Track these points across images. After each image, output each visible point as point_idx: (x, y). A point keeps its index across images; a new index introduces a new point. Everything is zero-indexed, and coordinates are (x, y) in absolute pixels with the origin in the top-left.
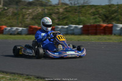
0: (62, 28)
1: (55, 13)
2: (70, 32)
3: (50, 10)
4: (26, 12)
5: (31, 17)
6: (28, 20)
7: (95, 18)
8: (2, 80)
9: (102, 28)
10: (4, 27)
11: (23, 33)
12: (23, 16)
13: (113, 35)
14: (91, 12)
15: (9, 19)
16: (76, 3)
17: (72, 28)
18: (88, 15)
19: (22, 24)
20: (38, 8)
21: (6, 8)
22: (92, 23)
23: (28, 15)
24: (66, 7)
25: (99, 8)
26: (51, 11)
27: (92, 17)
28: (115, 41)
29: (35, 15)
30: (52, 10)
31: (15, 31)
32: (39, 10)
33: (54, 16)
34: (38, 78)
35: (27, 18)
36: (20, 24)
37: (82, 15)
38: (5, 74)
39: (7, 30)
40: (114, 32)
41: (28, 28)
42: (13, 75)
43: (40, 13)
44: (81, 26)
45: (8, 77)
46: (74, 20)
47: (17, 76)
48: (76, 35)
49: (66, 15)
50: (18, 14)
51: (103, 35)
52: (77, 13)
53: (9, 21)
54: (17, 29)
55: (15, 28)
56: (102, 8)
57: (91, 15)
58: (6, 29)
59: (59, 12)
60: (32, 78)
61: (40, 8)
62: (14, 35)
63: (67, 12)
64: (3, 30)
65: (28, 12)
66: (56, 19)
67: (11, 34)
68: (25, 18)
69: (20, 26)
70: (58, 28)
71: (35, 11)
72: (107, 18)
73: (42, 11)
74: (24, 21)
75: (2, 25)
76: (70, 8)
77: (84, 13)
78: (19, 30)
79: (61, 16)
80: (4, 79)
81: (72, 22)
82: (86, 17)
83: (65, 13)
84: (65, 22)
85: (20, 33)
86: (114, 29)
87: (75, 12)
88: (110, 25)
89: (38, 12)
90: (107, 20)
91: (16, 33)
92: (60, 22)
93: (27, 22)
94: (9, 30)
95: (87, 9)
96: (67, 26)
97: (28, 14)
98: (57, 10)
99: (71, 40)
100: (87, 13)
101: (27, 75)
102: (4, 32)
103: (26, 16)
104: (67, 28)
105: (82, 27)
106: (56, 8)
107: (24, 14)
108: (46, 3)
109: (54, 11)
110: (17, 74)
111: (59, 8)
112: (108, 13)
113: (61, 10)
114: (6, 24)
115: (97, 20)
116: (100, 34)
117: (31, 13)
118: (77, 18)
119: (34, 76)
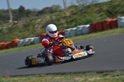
0: (71, 30)
1: (62, 18)
2: (78, 33)
3: (57, 16)
4: (35, 22)
5: (41, 26)
6: (39, 29)
7: (101, 16)
8: (19, 81)
9: (108, 23)
10: (17, 40)
11: (35, 42)
12: (34, 26)
13: (119, 28)
14: (97, 10)
15: (21, 32)
16: (85, 3)
17: (80, 29)
18: (94, 14)
19: (34, 34)
20: (46, 16)
21: (16, 22)
22: (99, 20)
23: (38, 25)
24: (72, 10)
25: (103, 5)
26: (59, 17)
27: (98, 15)
28: (118, 33)
29: (44, 23)
30: (60, 15)
31: (28, 42)
32: (47, 18)
33: (62, 21)
34: (48, 74)
35: (37, 28)
36: (32, 34)
37: (88, 15)
38: (21, 77)
39: (21, 42)
40: (119, 25)
41: (40, 37)
42: (28, 76)
43: (48, 20)
44: (88, 25)
45: (24, 78)
46: (81, 20)
47: (31, 76)
48: (85, 34)
49: (73, 17)
50: (29, 26)
51: (110, 30)
52: (83, 14)
53: (21, 34)
54: (30, 40)
55: (27, 39)
56: (106, 4)
57: (97, 13)
58: (19, 42)
59: (66, 16)
60: (43, 75)
61: (48, 16)
62: (28, 45)
63: (73, 14)
64: (17, 44)
65: (37, 22)
66: (65, 24)
67: (25, 46)
68: (35, 27)
69: (32, 36)
70: (67, 31)
71: (44, 20)
72: (111, 13)
73: (50, 18)
74: (35, 31)
75: (16, 38)
76: (76, 11)
77: (90, 12)
78: (32, 40)
79: (69, 19)
80: (21, 81)
81: (80, 23)
82: (92, 16)
83: (72, 16)
84: (73, 24)
85: (33, 42)
86: (119, 22)
87: (82, 13)
88: (115, 19)
89: (46, 20)
90: (111, 16)
91: (29, 44)
92: (69, 26)
93: (38, 31)
94: (23, 42)
95: (92, 8)
96: (75, 28)
97: (38, 23)
98: (64, 15)
99: (79, 40)
100: (93, 12)
101: (39, 74)
102: (18, 45)
103: (36, 26)
104: (76, 30)
105: (89, 27)
106: (63, 13)
107: (34, 24)
108: (56, 9)
109: (61, 16)
110: (31, 75)
111: (65, 12)
112: (111, 8)
113: (68, 14)
114: (19, 37)
115: (103, 17)
116: (107, 29)
117: (40, 22)
118: (84, 19)
119: (45, 74)
